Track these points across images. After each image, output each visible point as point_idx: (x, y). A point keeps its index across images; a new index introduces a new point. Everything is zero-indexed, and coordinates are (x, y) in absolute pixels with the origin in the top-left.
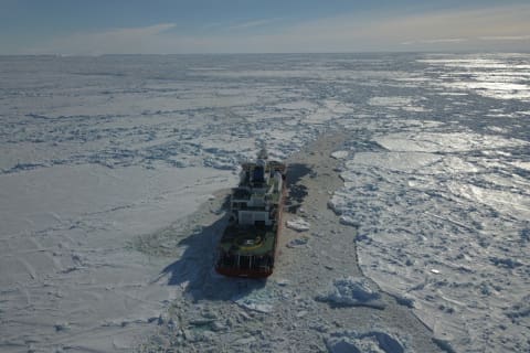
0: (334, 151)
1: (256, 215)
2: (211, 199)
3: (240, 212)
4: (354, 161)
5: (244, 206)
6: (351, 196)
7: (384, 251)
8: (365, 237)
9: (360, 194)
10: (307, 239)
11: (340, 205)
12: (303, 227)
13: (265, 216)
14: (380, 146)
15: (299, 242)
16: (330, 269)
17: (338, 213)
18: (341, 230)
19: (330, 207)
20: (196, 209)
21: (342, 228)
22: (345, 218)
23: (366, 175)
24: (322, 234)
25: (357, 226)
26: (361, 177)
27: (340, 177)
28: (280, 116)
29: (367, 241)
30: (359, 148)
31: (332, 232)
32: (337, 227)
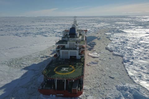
0: (106, 33)
1: (70, 53)
2: (53, 46)
3: (61, 51)
4: (114, 35)
5: (64, 48)
6: (116, 45)
7: (142, 68)
8: (128, 61)
9: (119, 45)
10: (98, 62)
11: (111, 48)
12: (96, 56)
13: (76, 53)
14: (123, 32)
15: (94, 63)
16: (113, 78)
17: (111, 51)
18: (114, 58)
19: (107, 49)
20: (46, 49)
21: (114, 57)
22: (115, 53)
23: (120, 39)
24: (105, 59)
25: (122, 56)
26: (118, 40)
27: (109, 40)
28: (85, 26)
29: (130, 63)
30: (115, 32)
31: (110, 58)
32: (112, 57)
